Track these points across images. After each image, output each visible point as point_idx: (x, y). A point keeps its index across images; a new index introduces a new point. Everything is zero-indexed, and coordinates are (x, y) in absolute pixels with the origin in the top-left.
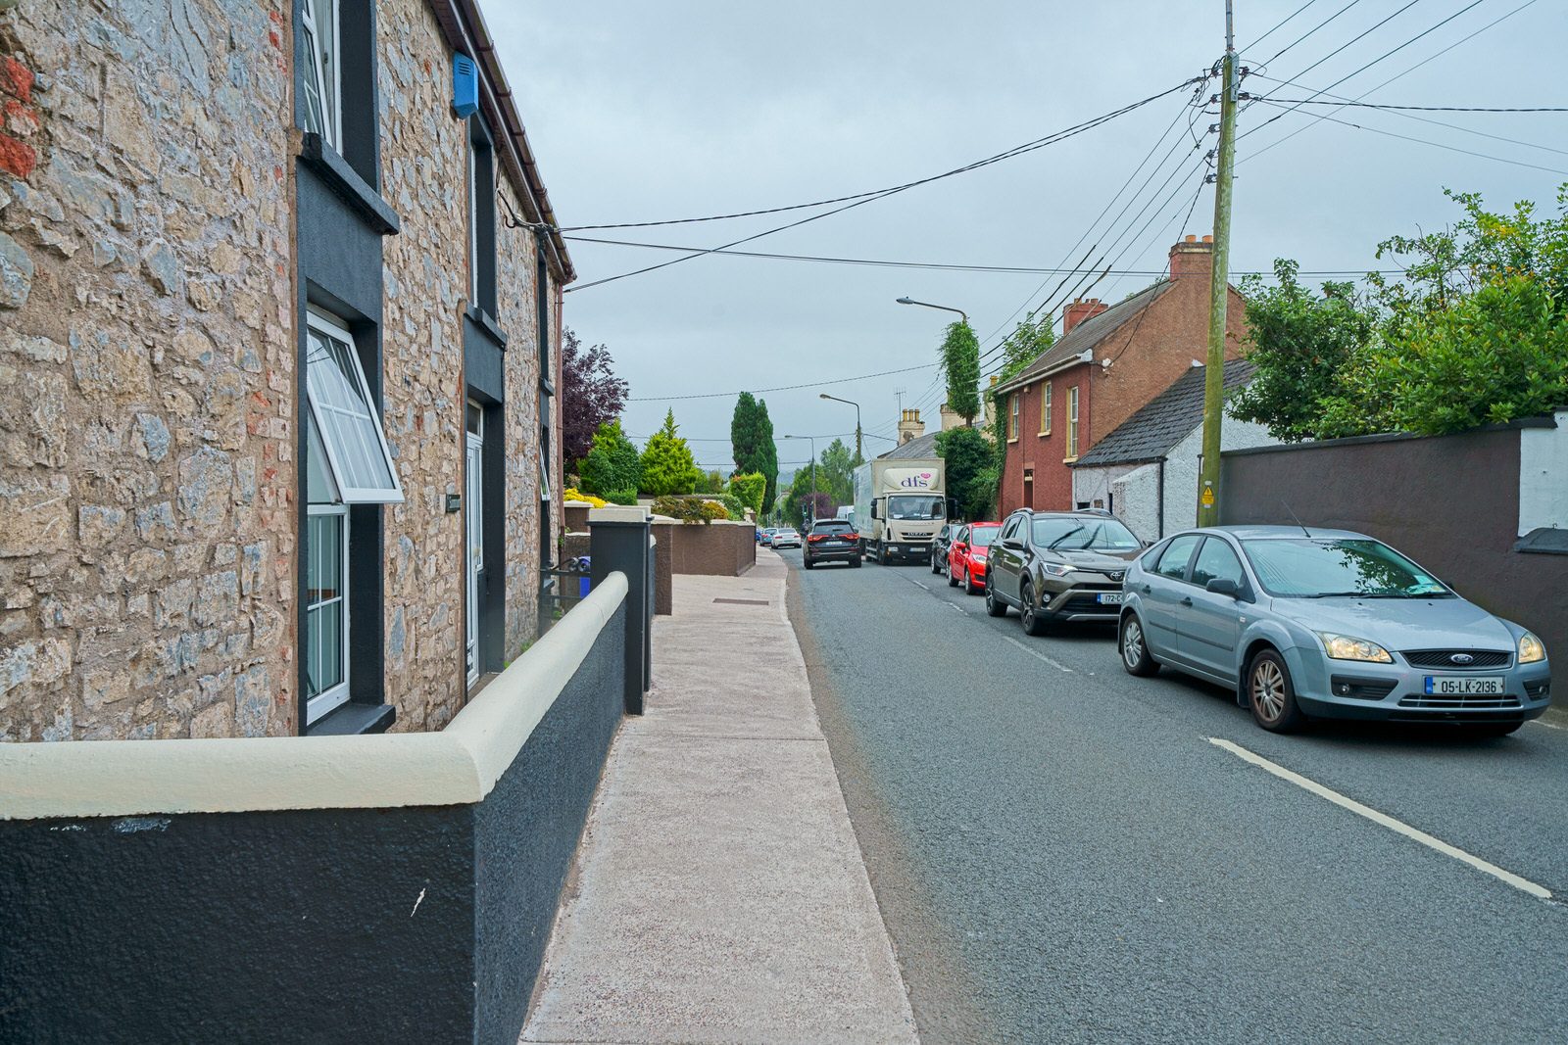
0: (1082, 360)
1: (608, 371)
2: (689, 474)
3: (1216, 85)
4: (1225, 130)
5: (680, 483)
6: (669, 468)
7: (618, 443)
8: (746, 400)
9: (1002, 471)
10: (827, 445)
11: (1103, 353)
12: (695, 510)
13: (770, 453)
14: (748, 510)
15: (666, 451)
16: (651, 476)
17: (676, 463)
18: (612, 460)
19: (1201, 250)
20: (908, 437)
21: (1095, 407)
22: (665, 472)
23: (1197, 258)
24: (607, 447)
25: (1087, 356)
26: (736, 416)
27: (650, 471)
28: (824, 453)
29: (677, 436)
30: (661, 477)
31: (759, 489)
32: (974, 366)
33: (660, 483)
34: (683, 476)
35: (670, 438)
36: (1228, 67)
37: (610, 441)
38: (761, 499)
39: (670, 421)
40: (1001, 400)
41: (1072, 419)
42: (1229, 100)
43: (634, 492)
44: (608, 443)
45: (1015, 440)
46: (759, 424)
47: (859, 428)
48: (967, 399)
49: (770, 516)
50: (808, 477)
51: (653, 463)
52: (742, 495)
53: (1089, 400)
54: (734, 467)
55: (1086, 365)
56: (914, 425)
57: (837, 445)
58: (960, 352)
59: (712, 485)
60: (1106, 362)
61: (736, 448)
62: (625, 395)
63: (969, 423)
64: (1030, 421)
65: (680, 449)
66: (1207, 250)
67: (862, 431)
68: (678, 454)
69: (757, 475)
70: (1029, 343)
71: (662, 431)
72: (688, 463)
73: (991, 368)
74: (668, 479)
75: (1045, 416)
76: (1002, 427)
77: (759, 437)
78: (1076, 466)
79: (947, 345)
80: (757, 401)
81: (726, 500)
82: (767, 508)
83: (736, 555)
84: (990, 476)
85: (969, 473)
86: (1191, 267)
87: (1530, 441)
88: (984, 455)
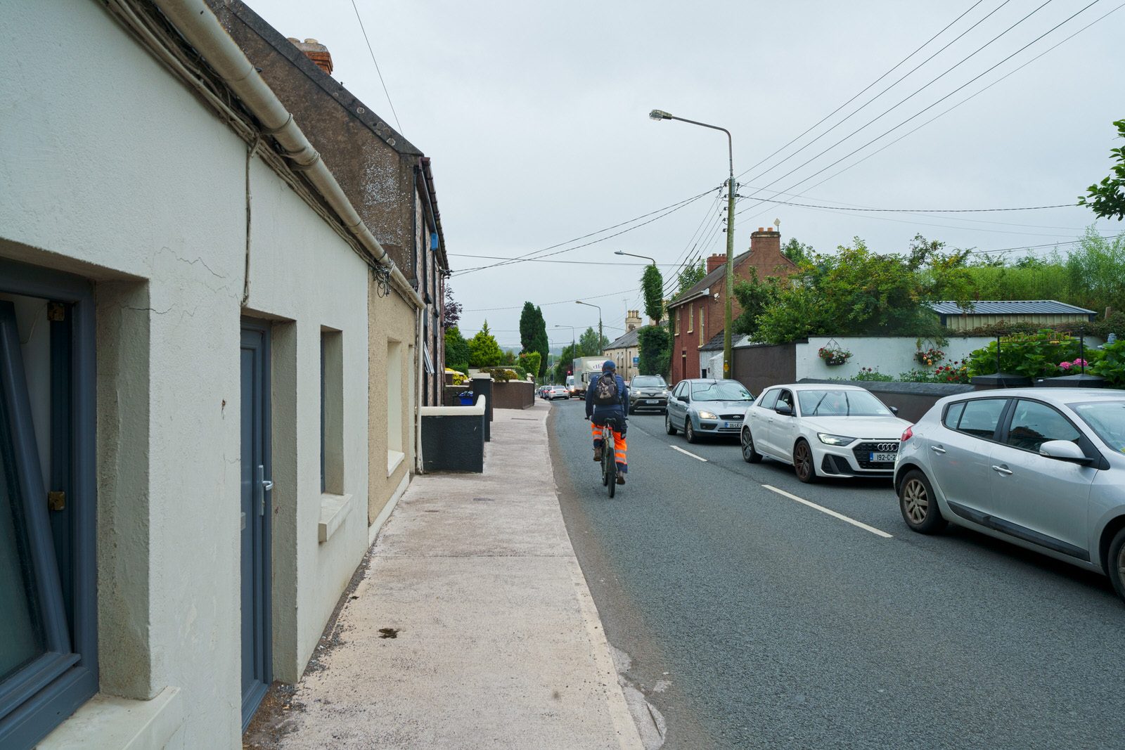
0: (704, 294)
1: (451, 298)
2: (496, 355)
3: (726, 190)
4: (730, 209)
5: (492, 360)
6: (485, 352)
7: (458, 339)
8: (528, 307)
9: (673, 351)
10: (583, 332)
11: (715, 290)
12: (500, 375)
13: (544, 339)
14: (529, 374)
15: (484, 342)
16: (476, 356)
17: (489, 349)
18: (454, 348)
19: (766, 236)
20: (631, 327)
21: (711, 319)
22: (483, 354)
23: (764, 240)
24: (451, 341)
25: (707, 292)
26: (522, 317)
27: (475, 354)
28: (582, 336)
29: (490, 334)
30: (481, 357)
31: (537, 362)
32: (660, 290)
33: (481, 360)
34: (493, 356)
35: (486, 335)
36: (731, 183)
37: (454, 337)
38: (538, 367)
39: (485, 326)
40: (672, 311)
41: (701, 324)
42: (732, 197)
43: (467, 365)
44: (452, 339)
45: (691, 331)
46: (537, 321)
47: (601, 322)
48: (656, 309)
49: (546, 379)
50: (571, 353)
51: (476, 349)
52: (526, 366)
53: (708, 316)
54: (521, 347)
55: (706, 296)
56: (635, 320)
57: (590, 331)
58: (652, 281)
59: (508, 360)
60: (716, 295)
61: (523, 336)
62: (460, 311)
63: (657, 323)
64: (684, 327)
65: (492, 341)
66: (769, 236)
67: (603, 324)
68: (490, 344)
69: (535, 353)
70: (691, 277)
71: (481, 332)
72: (496, 349)
73: (670, 289)
74: (485, 358)
75: (691, 321)
76: (672, 325)
77: (537, 330)
78: (701, 350)
79: (644, 278)
80: (536, 308)
81: (516, 369)
82: (542, 374)
83: (523, 399)
84: (667, 354)
85: (657, 352)
86: (761, 245)
87: (800, 348)
88: (665, 341)
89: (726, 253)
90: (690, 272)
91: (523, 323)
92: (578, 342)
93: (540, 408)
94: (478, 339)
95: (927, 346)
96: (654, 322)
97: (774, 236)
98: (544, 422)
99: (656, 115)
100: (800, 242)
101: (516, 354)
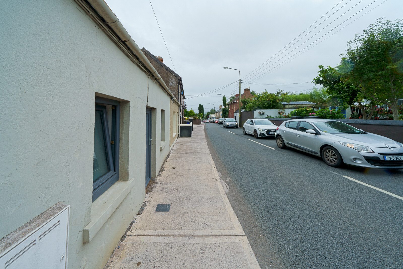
1: (185, 103)
3: (239, 82)
4: (240, 85)
5: (193, 115)
7: (187, 111)
8: (200, 105)
9: (229, 113)
10: (211, 109)
12: (195, 118)
13: (203, 111)
14: (200, 118)
15: (192, 112)
18: (186, 113)
19: (247, 90)
20: (220, 108)
25: (235, 101)
29: (193, 110)
31: (202, 115)
32: (226, 101)
36: (240, 80)
38: (202, 116)
39: (192, 109)
40: (228, 105)
41: (234, 107)
42: (240, 83)
43: (188, 116)
44: (185, 111)
48: (225, 105)
49: (204, 119)
50: (208, 114)
51: (190, 113)
52: (200, 116)
53: (236, 106)
54: (199, 112)
57: (212, 109)
58: (224, 99)
59: (196, 115)
60: (237, 102)
61: (199, 110)
62: (187, 106)
63: (226, 107)
64: (231, 108)
69: (202, 114)
70: (232, 98)
72: (194, 113)
73: (228, 101)
74: (192, 115)
75: (232, 107)
76: (228, 108)
77: (202, 109)
78: (234, 112)
81: (198, 117)
82: (203, 118)
83: (199, 123)
84: (227, 113)
85: (225, 113)
86: (246, 92)
87: (254, 112)
88: (227, 111)
89: (239, 93)
90: (232, 97)
91: (199, 108)
92: (210, 111)
93: (202, 124)
94: (190, 111)
95: (281, 111)
96: (225, 107)
97: (249, 90)
98: (203, 127)
99: (225, 68)
100: (254, 91)
101: (198, 114)
